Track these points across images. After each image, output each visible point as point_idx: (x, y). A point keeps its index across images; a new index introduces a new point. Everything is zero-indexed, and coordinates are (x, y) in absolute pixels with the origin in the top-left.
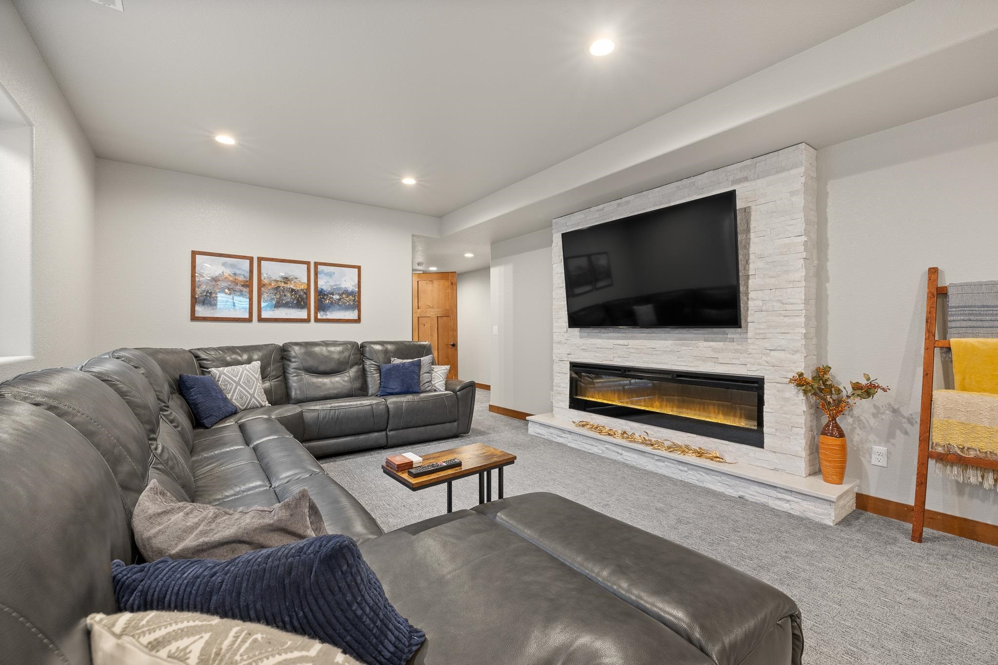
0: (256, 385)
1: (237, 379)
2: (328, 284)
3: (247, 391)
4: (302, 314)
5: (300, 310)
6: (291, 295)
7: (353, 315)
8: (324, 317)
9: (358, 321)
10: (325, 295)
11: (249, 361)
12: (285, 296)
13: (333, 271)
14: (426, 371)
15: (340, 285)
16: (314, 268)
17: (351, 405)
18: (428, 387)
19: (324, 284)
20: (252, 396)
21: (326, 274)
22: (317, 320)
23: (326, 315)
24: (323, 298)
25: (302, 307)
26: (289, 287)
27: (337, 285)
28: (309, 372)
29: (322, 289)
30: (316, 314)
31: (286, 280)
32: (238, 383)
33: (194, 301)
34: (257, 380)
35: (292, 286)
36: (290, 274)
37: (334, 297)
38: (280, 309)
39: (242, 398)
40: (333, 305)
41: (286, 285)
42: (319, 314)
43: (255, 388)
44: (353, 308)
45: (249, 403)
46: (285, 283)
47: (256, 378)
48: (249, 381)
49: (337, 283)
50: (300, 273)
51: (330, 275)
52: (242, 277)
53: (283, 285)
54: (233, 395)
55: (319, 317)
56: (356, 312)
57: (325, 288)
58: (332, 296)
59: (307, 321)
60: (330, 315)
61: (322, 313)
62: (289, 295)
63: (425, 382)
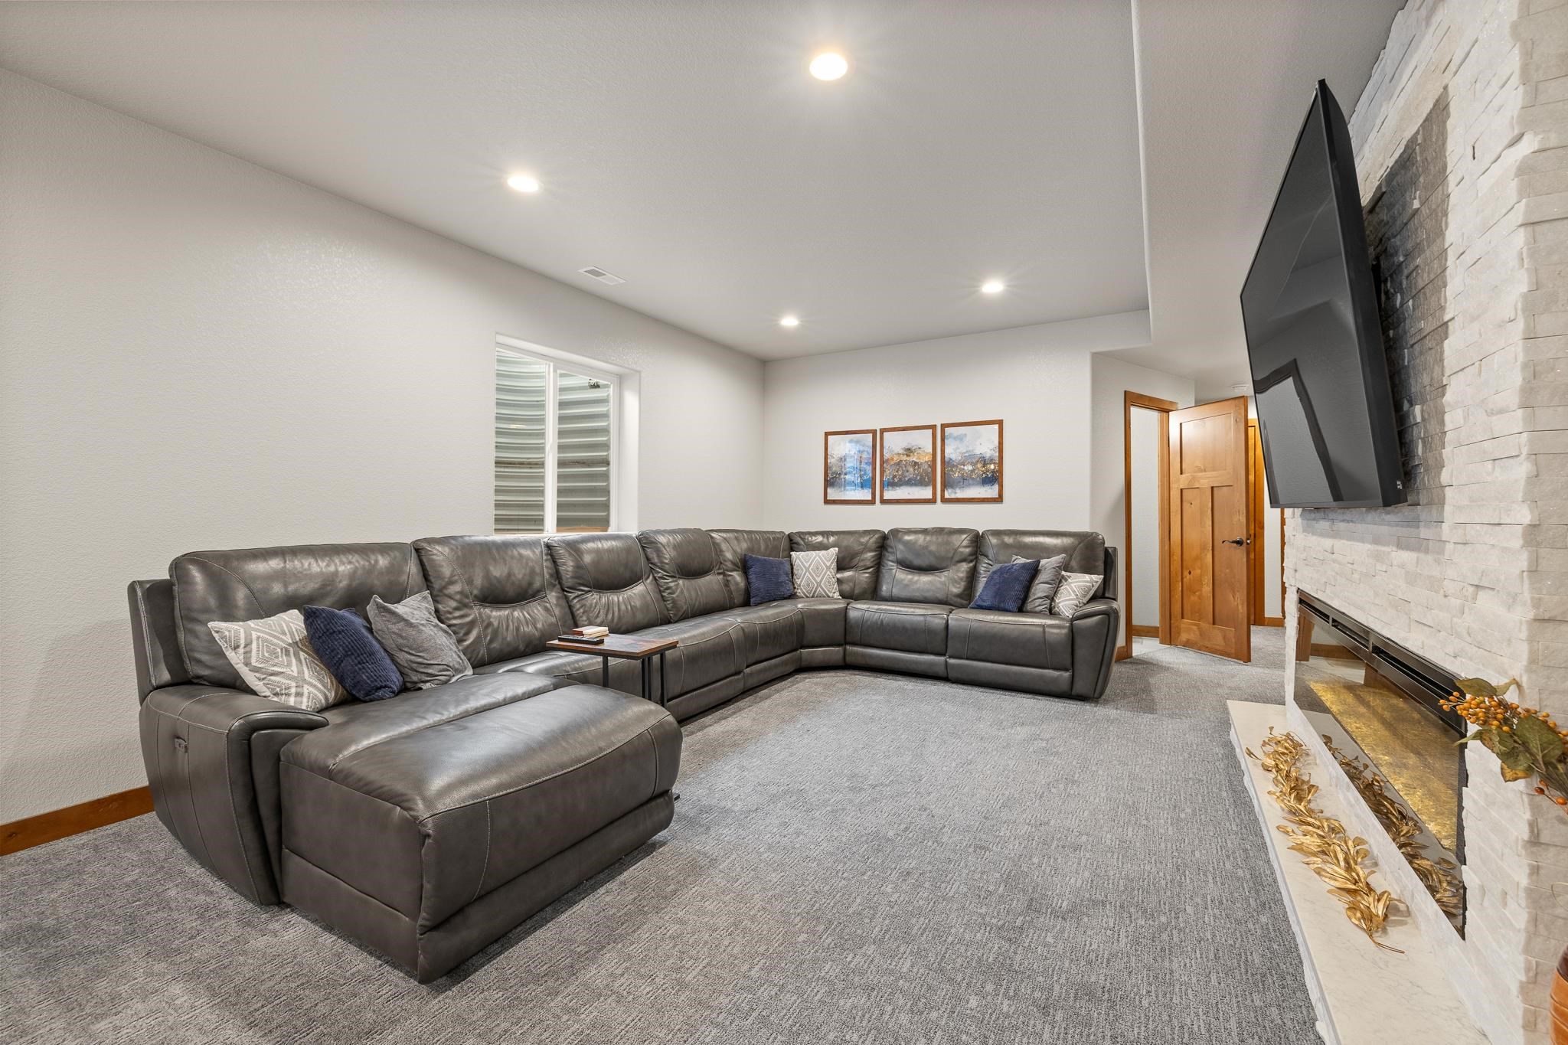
0: (825, 573)
1: (807, 565)
2: (958, 451)
3: (815, 579)
4: (926, 493)
5: (924, 488)
6: (914, 471)
7: (991, 491)
8: (953, 496)
9: (999, 499)
10: (954, 466)
11: (825, 547)
12: (907, 471)
13: (964, 433)
14: (1045, 580)
15: (973, 451)
16: (939, 433)
17: (901, 611)
18: (1039, 605)
19: (953, 451)
20: (819, 584)
21: (955, 438)
22: (944, 500)
23: (956, 493)
24: (952, 471)
25: (926, 485)
26: (911, 460)
27: (970, 451)
28: (903, 566)
29: (951, 459)
30: (943, 491)
31: (909, 451)
32: (807, 569)
33: (829, 482)
34: (828, 568)
35: (914, 459)
36: (913, 444)
37: (966, 468)
38: (902, 487)
39: (808, 585)
40: (965, 481)
41: (908, 459)
42: (946, 492)
43: (823, 577)
44: (991, 482)
45: (815, 591)
46: (908, 456)
47: (826, 566)
48: (817, 568)
49: (970, 448)
50: (923, 441)
51: (960, 438)
52: (866, 453)
53: (905, 458)
54: (801, 581)
55: (947, 496)
56: (996, 487)
57: (953, 457)
58: (962, 467)
59: (933, 501)
60: (960, 494)
61: (950, 490)
62: (911, 470)
63: (1036, 597)
